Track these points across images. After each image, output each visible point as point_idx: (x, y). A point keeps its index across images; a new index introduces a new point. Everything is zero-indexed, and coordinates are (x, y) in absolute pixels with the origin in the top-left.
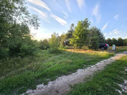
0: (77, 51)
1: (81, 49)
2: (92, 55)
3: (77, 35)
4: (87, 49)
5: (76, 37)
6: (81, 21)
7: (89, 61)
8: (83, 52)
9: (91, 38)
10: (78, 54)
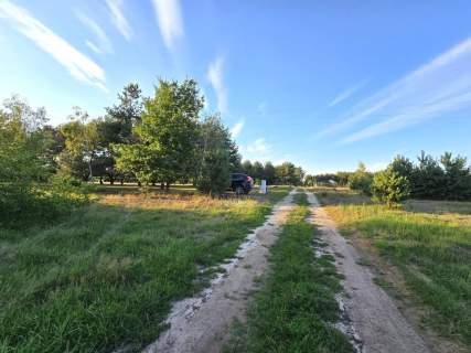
0: (151, 203)
1: (168, 191)
2: (215, 216)
3: (152, 133)
4: (192, 194)
5: (148, 144)
6: (171, 83)
7: (213, 245)
8: (179, 205)
9: (206, 153)
10: (157, 218)
